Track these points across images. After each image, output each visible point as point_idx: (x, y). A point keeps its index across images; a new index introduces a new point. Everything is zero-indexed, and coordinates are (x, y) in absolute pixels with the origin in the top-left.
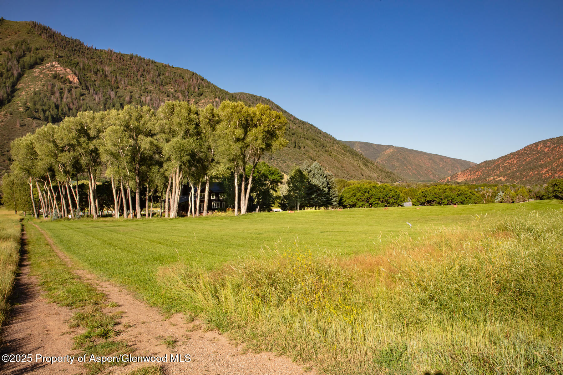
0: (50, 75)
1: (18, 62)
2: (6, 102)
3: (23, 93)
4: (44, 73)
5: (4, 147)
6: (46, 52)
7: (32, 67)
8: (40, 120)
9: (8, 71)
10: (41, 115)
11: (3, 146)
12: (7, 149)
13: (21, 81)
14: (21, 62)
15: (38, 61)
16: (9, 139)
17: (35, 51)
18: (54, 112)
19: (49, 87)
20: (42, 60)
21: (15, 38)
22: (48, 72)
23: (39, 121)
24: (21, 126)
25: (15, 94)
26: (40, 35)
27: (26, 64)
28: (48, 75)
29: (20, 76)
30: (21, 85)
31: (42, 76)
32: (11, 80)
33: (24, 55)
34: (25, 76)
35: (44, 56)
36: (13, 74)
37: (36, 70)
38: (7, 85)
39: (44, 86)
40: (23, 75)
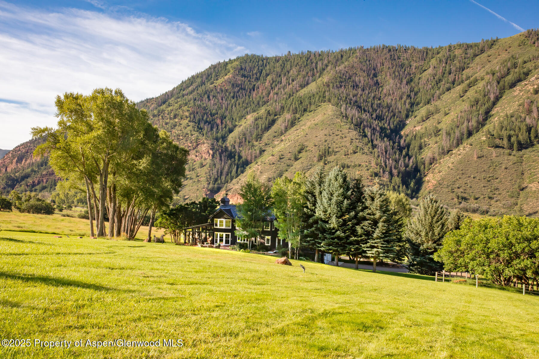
0: (531, 91)
1: (498, 83)
2: (475, 132)
3: (496, 119)
4: (525, 90)
5: (456, 183)
6: (535, 63)
7: (513, 85)
8: (503, 148)
9: (485, 96)
10: (505, 142)
11: (454, 182)
12: (458, 185)
13: (496, 106)
14: (501, 83)
15: (522, 76)
16: (463, 174)
17: (521, 66)
18: (523, 137)
19: (526, 106)
20: (527, 74)
21: (505, 56)
22: (530, 87)
23: (501, 149)
24: (479, 157)
25: (488, 122)
26: (534, 43)
27: (506, 84)
28: (529, 91)
29: (497, 99)
30: (496, 109)
31: (521, 94)
32: (487, 105)
33: (508, 74)
34: (504, 97)
35: (531, 68)
36: (489, 99)
37: (518, 87)
38: (480, 112)
39: (520, 105)
40: (501, 97)
